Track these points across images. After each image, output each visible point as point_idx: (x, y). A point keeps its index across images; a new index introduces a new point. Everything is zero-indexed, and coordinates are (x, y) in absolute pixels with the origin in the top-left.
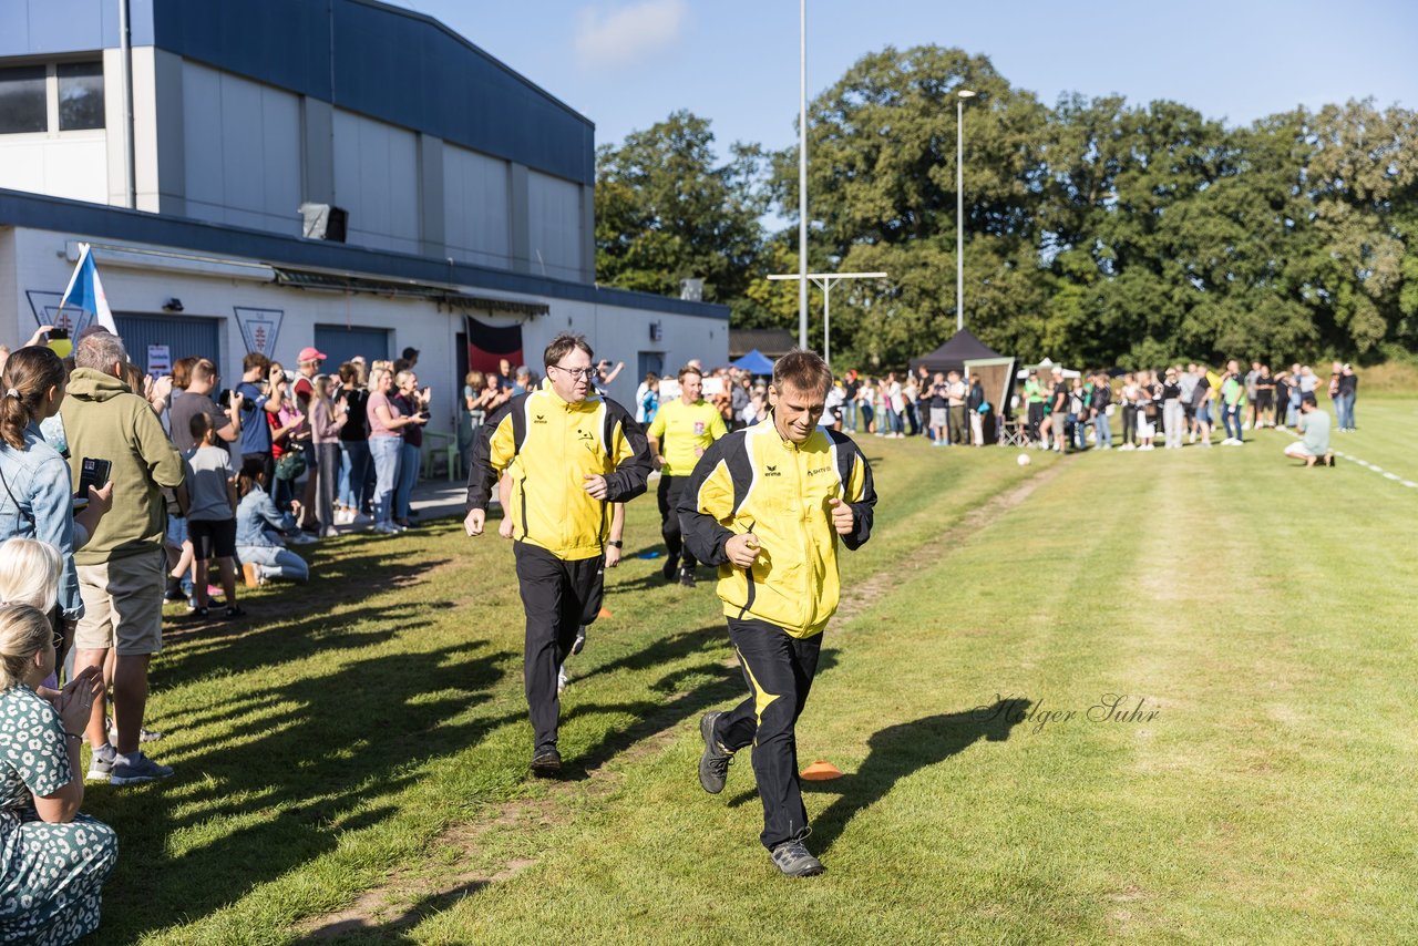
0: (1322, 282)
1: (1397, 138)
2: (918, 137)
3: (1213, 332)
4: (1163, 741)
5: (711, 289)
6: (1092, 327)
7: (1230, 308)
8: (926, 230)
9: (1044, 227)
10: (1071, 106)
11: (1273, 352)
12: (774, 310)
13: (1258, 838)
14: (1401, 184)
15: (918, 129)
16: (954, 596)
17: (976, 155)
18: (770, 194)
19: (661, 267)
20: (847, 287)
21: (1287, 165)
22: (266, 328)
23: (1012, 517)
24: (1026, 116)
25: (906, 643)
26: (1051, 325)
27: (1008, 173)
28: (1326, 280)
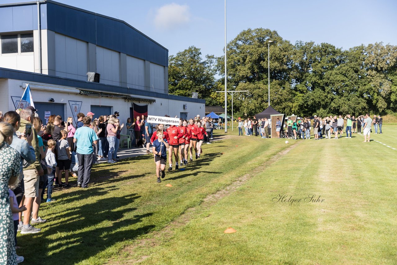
0: (369, 93)
1: (389, 53)
2: (257, 53)
3: (339, 106)
4: (325, 222)
5: (200, 95)
6: (305, 105)
7: (344, 100)
8: (259, 79)
9: (292, 78)
10: (299, 45)
11: (356, 112)
12: (218, 101)
13: (352, 250)
14: (390, 66)
15: (257, 51)
16: (267, 181)
17: (273, 58)
18: (217, 69)
19: (187, 89)
20: (238, 94)
21: (359, 61)
22: (77, 106)
23: (283, 158)
24: (287, 47)
25: (254, 194)
26: (294, 105)
27: (282, 63)
28: (370, 92)
